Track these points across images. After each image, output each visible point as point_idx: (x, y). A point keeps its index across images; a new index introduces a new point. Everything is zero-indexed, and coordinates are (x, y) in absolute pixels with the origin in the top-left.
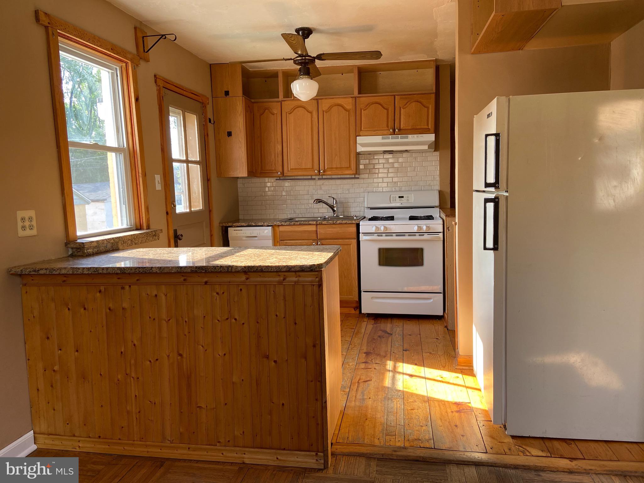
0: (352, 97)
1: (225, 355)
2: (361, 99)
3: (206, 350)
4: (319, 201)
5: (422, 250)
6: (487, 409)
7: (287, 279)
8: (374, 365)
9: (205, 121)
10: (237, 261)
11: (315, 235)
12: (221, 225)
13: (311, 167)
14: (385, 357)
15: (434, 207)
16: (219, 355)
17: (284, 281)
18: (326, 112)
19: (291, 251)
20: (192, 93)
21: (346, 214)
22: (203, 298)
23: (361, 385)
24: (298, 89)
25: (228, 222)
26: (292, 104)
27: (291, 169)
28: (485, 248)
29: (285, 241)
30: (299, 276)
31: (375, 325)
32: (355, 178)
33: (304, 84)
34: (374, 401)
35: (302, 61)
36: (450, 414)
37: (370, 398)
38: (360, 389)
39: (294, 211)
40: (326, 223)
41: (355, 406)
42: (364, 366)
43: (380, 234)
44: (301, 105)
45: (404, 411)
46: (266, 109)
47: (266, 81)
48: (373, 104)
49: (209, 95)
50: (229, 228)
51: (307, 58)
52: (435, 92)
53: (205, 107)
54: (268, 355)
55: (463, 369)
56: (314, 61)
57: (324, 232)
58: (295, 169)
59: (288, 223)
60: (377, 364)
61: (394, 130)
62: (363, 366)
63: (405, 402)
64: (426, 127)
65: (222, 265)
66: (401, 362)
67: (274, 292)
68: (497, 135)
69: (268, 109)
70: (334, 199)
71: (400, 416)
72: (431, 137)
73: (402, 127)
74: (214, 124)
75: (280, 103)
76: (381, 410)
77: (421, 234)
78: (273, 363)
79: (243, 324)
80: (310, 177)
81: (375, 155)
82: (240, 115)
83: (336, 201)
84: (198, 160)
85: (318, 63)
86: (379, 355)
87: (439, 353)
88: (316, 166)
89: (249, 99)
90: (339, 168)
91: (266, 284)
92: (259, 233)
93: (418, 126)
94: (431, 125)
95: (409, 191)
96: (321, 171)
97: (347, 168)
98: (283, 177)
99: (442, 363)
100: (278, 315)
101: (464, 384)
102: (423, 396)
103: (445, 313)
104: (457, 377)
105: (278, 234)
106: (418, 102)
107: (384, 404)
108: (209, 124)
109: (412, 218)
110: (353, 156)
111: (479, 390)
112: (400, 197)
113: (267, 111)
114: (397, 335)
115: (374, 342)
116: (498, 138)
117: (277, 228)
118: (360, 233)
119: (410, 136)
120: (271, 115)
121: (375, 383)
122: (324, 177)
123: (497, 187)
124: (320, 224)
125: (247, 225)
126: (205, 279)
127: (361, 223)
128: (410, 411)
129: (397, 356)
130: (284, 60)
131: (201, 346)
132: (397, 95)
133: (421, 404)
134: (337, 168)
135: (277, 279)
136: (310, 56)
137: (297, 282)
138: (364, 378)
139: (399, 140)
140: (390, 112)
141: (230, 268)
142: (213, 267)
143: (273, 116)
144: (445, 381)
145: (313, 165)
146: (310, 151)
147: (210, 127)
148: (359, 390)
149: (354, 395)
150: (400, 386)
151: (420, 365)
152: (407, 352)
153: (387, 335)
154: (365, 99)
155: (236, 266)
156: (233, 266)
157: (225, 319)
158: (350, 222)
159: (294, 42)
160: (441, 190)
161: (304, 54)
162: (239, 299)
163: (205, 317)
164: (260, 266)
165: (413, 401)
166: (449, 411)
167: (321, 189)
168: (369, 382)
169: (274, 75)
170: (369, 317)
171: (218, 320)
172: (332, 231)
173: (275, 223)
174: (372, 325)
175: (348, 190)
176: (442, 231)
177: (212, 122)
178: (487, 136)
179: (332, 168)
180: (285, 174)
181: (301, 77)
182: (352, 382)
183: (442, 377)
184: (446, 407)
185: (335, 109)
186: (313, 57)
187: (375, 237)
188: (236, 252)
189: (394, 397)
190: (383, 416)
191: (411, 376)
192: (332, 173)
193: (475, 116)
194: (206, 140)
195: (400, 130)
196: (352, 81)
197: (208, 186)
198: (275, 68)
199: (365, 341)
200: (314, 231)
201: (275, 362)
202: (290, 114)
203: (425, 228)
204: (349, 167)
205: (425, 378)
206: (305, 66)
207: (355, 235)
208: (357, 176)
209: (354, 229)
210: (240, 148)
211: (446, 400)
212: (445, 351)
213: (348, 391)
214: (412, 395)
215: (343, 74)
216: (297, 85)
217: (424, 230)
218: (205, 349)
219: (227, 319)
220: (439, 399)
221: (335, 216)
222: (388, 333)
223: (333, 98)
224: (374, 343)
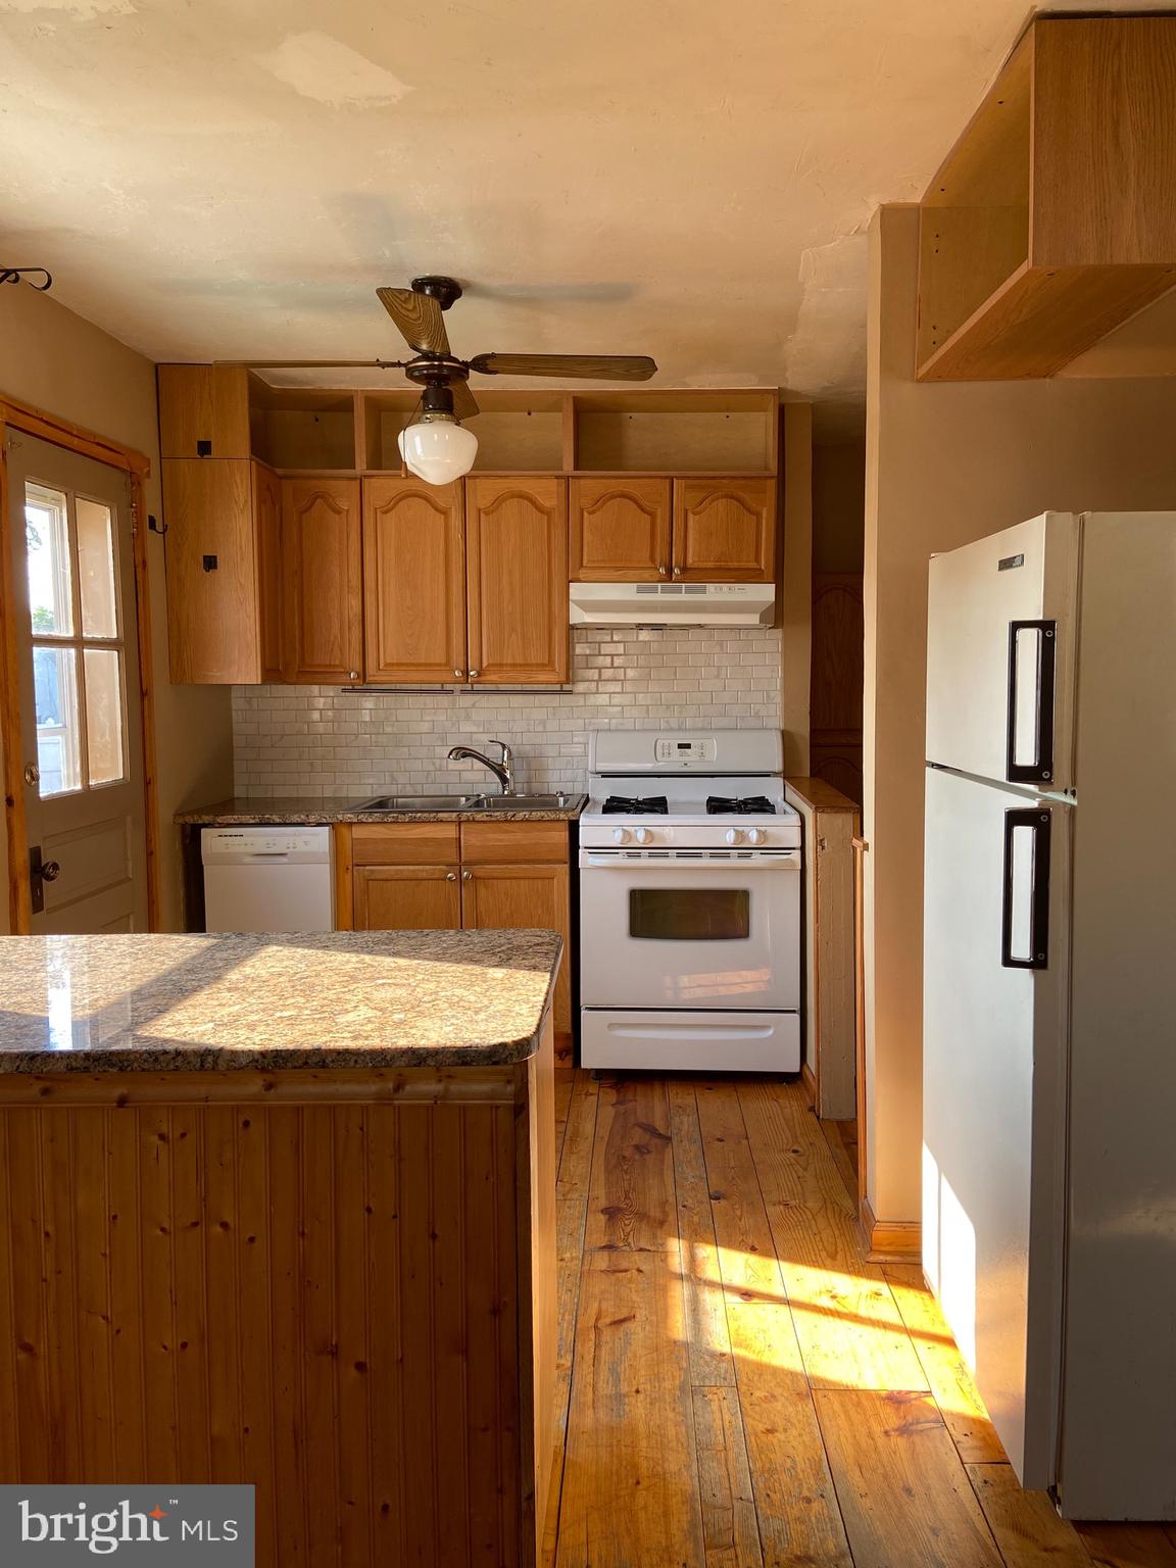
0: (557, 477)
1: (184, 1345)
2: (582, 482)
3: (118, 1331)
4: (463, 753)
5: (745, 895)
6: (986, 1416)
7: (408, 1088)
8: (637, 1257)
9: (139, 525)
10: (233, 1022)
11: (454, 850)
12: (181, 821)
13: (444, 662)
14: (660, 1225)
15: (769, 776)
16: (165, 1348)
17: (397, 1096)
18: (487, 514)
19: (409, 957)
20: (98, 444)
21: (536, 788)
22: (110, 1153)
23: (607, 1335)
24: (419, 450)
25: (200, 812)
26: (396, 486)
27: (386, 665)
28: (1008, 961)
29: (368, 868)
30: (449, 1077)
31: (622, 1108)
32: (562, 692)
33: (436, 436)
34: (651, 1404)
35: (431, 371)
36: (881, 1440)
37: (638, 1392)
38: (604, 1353)
39: (392, 777)
40: (486, 819)
41: (596, 1428)
42: (607, 1263)
43: (633, 851)
44: (421, 492)
45: (748, 1441)
46: (316, 499)
47: (317, 420)
48: (613, 497)
49: (152, 453)
50: (203, 830)
51: (445, 363)
52: (776, 473)
53: (139, 484)
54: (337, 1346)
55: (886, 1263)
56: (465, 375)
57: (478, 844)
58: (398, 665)
59: (376, 817)
60: (645, 1254)
61: (670, 571)
62: (602, 1261)
63: (746, 1402)
64: (753, 565)
65: (181, 1048)
66: (707, 1242)
67: (362, 1129)
68: (1046, 626)
69: (322, 497)
70: (504, 746)
71: (737, 1458)
72: (766, 593)
73: (690, 561)
74: (164, 533)
75: (358, 481)
76: (678, 1440)
77: (745, 851)
78: (353, 1373)
79: (252, 1240)
80: (438, 687)
81: (615, 632)
82: (242, 511)
83: (510, 752)
84: (115, 636)
85: (476, 381)
86: (643, 1216)
87: (809, 1204)
88: (457, 659)
89: (266, 465)
90: (521, 665)
91: (335, 1106)
92: (291, 845)
93: (731, 561)
94: (766, 561)
95: (703, 729)
96: (472, 673)
97: (543, 665)
98: (363, 684)
99: (825, 1244)
100: (373, 1209)
101: (900, 1323)
102: (793, 1375)
103: (805, 1067)
104: (876, 1294)
105: (348, 845)
106: (732, 497)
107: (685, 1416)
108: (150, 534)
109: (717, 806)
110: (559, 634)
111: (950, 1342)
112: (680, 746)
113: (319, 500)
114: (686, 1143)
115: (625, 1167)
116: (1049, 634)
117: (344, 830)
118: (579, 847)
119: (711, 587)
120: (331, 513)
121: (647, 1328)
122: (476, 687)
123: (1045, 780)
124: (468, 821)
125: (257, 820)
126: (119, 1091)
127: (583, 821)
128: (763, 1438)
129: (696, 1219)
130: (379, 365)
131: (101, 1318)
132: (677, 478)
133: (791, 1409)
134: (514, 665)
135: (373, 1088)
136: (455, 360)
137: (444, 1098)
138: (611, 1312)
139: (683, 597)
140: (659, 521)
141: (210, 1059)
142: (150, 1053)
143: (337, 516)
144: (845, 1310)
145: (448, 654)
146: (441, 617)
147: (153, 541)
148: (603, 1360)
149: (590, 1379)
150: (719, 1339)
151: (766, 1254)
152: (723, 1202)
153: (658, 1141)
154: (591, 485)
155: (234, 1053)
156: (221, 1050)
157: (189, 1224)
158: (553, 816)
159: (414, 316)
160: (788, 728)
161: (438, 351)
162: (239, 1156)
163: (115, 1217)
164: (319, 1050)
165: (766, 1397)
166: (877, 1430)
167: (468, 718)
168: (626, 1325)
169: (342, 404)
170: (600, 1079)
171: (163, 1230)
172: (501, 840)
173: (340, 817)
174: (613, 1105)
175: (543, 723)
176: (798, 844)
177: (159, 528)
178: (1016, 626)
179: (501, 665)
180: (368, 679)
181: (428, 416)
182: (578, 1326)
183: (834, 1297)
184: (865, 1414)
185: (511, 507)
186: (464, 363)
187: (620, 860)
188: (230, 964)
189: (707, 1383)
190: (688, 1467)
191: (747, 1295)
192: (501, 677)
193: (933, 555)
194: (139, 578)
195: (684, 569)
196: (559, 433)
197: (143, 712)
198: (343, 387)
199: (600, 1161)
200: (452, 838)
201: (360, 1366)
202: (386, 512)
203: (753, 836)
204: (549, 665)
205: (788, 1303)
206: (439, 386)
207: (565, 854)
208: (566, 687)
209: (563, 836)
210: (242, 603)
211: (861, 1387)
212: (825, 1196)
213: (569, 1364)
214: (761, 1369)
215: (533, 414)
216: (418, 440)
217: (751, 843)
218: (115, 1329)
219: (195, 1224)
220: (839, 1385)
221: (506, 793)
222: (660, 1134)
223: (506, 477)
224: (626, 1173)
